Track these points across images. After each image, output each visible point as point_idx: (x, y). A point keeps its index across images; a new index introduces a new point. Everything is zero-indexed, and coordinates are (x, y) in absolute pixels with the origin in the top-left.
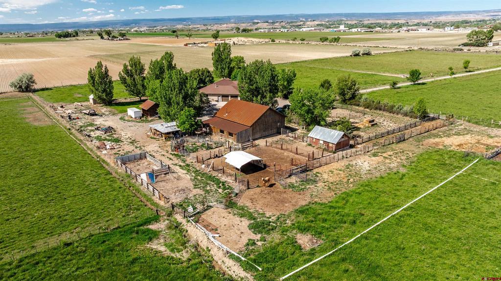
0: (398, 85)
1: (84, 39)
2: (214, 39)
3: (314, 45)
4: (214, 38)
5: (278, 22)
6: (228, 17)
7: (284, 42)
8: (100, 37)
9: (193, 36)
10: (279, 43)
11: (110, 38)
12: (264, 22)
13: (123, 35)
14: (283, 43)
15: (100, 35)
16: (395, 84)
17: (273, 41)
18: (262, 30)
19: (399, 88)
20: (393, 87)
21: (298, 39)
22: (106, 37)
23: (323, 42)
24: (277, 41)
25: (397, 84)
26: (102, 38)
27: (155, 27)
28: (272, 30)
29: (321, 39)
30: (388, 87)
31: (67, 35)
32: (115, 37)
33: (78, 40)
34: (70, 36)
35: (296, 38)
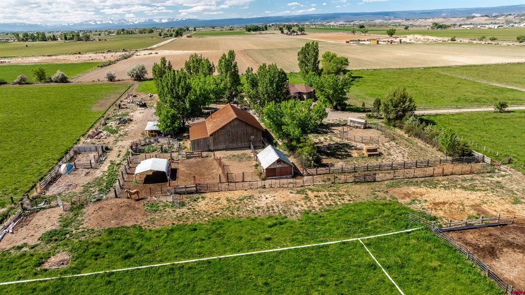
0: (509, 109)
1: (266, 33)
2: (389, 36)
3: (504, 46)
4: (389, 34)
5: (503, 15)
6: (440, 10)
7: (467, 41)
8: (280, 32)
9: (368, 32)
10: (461, 43)
11: (289, 33)
12: (483, 16)
13: (302, 30)
14: (465, 44)
15: (281, 29)
16: (503, 105)
17: (453, 40)
18: (466, 26)
19: (508, 112)
20: (501, 109)
21: (488, 38)
22: (285, 31)
23: (520, 42)
24: (458, 40)
25: (507, 106)
26: (282, 32)
27: (352, 21)
28: (479, 27)
29: (518, 39)
30: (492, 109)
31: (256, 29)
32: (294, 32)
33: (261, 33)
34: (260, 30)
35: (484, 37)
